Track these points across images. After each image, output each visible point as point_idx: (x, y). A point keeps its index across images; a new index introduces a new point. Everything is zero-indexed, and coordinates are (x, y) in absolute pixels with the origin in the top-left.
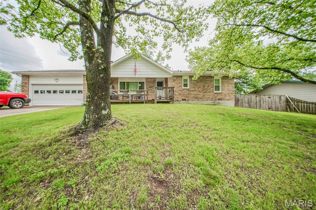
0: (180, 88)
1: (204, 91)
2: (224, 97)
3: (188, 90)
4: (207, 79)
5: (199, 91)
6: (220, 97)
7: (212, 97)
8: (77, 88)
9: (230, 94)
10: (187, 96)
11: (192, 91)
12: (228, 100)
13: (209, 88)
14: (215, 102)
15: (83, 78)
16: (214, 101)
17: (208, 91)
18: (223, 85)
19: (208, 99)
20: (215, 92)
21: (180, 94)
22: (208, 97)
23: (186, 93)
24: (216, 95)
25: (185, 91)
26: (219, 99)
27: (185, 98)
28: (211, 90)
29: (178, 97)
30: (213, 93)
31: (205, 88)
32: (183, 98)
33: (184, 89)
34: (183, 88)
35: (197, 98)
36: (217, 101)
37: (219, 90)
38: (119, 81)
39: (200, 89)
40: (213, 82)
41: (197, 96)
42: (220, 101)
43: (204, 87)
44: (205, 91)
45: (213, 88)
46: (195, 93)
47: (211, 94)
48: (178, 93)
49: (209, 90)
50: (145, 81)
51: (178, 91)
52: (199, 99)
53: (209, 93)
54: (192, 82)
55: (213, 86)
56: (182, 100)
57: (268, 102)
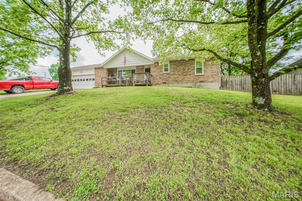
0: (161, 72)
2: (207, 79)
3: (168, 74)
4: (187, 63)
5: (179, 75)
6: (201, 79)
7: (192, 80)
9: (214, 76)
10: (167, 79)
11: (172, 75)
12: (212, 82)
13: (189, 71)
14: (196, 85)
15: (94, 70)
16: (194, 84)
17: (188, 74)
18: (205, 67)
20: (196, 74)
21: (160, 78)
22: (188, 80)
23: (166, 77)
24: (197, 78)
25: (165, 75)
26: (201, 82)
27: (165, 82)
28: (192, 73)
29: (159, 81)
30: (194, 76)
32: (164, 81)
34: (164, 72)
35: (176, 81)
36: (198, 84)
37: (201, 73)
38: (118, 70)
39: (179, 72)
40: (194, 65)
41: (177, 80)
42: (202, 84)
43: (184, 70)
44: (185, 74)
45: (193, 71)
46: (175, 76)
47: (191, 77)
48: (159, 77)
49: (190, 73)
50: (135, 69)
52: (179, 82)
53: (189, 76)
54: (172, 66)
55: (194, 69)
56: (162, 83)
57: (273, 83)
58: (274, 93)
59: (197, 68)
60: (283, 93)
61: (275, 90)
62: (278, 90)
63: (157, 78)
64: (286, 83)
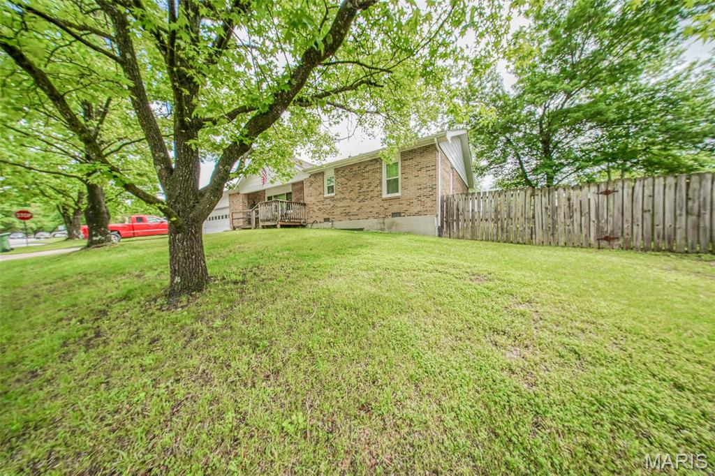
0: (321, 196)
1: (361, 198)
2: (406, 208)
3: (332, 199)
4: (367, 169)
5: (351, 199)
6: (395, 208)
7: (377, 210)
8: (223, 213)
9: (423, 199)
10: (331, 211)
11: (339, 200)
12: (418, 214)
13: (371, 189)
14: (384, 223)
15: (228, 199)
16: (381, 220)
17: (369, 196)
18: (404, 176)
19: (370, 215)
20: (385, 195)
21: (320, 210)
22: (369, 210)
23: (328, 206)
24: (386, 205)
25: (328, 201)
26: (395, 215)
27: (327, 217)
28: (375, 193)
29: (318, 215)
30: (380, 200)
31: (363, 190)
32: (327, 216)
33: (327, 198)
34: (326, 195)
35: (347, 214)
36: (389, 220)
37: (398, 192)
38: (267, 196)
39: (352, 193)
40: (381, 173)
41: (348, 211)
42: (397, 219)
43: (361, 187)
44: (363, 196)
45: (379, 188)
46: (345, 203)
47: (375, 203)
48: (318, 208)
49: (371, 194)
50: (293, 189)
51: (318, 204)
52: (352, 217)
53: (370, 202)
54: (339, 180)
55: (381, 183)
56: (323, 221)
57: (601, 212)
58: (604, 243)
59: (389, 182)
60: (639, 243)
61: (608, 235)
62: (620, 234)
63: (315, 208)
64: (651, 208)
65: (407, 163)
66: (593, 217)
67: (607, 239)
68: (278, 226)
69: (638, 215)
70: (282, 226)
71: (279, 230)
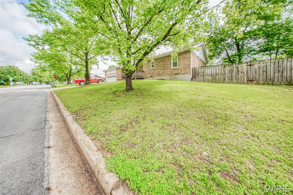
0: (149, 68)
1: (164, 69)
2: (180, 72)
3: (153, 69)
4: (166, 59)
5: (160, 69)
6: (176, 72)
7: (169, 73)
8: (114, 75)
9: (185, 69)
10: (153, 73)
11: (156, 70)
12: (184, 74)
13: (167, 66)
14: (172, 77)
15: (116, 70)
16: (171, 76)
18: (179, 61)
19: (167, 74)
20: (172, 68)
21: (149, 73)
22: (166, 73)
23: (152, 72)
24: (173, 71)
25: (152, 70)
26: (176, 74)
27: (152, 75)
28: (169, 67)
29: (148, 75)
30: (170, 69)
31: (164, 66)
32: (151, 75)
34: (151, 68)
35: (159, 74)
36: (174, 76)
37: (177, 66)
39: (161, 67)
40: (171, 60)
42: (176, 76)
43: (164, 65)
45: (170, 65)
46: (158, 71)
47: (169, 70)
49: (167, 67)
51: (148, 71)
52: (160, 75)
53: (167, 70)
54: (156, 63)
55: (171, 63)
56: (150, 77)
57: (248, 72)
58: (249, 82)
59: (173, 63)
60: (262, 82)
61: (251, 79)
62: (255, 79)
63: (147, 73)
64: (266, 70)
65: (180, 57)
66: (245, 73)
67: (251, 81)
68: (136, 79)
69: (261, 73)
70: (137, 79)
71: (136, 80)
